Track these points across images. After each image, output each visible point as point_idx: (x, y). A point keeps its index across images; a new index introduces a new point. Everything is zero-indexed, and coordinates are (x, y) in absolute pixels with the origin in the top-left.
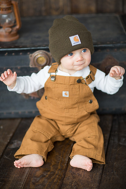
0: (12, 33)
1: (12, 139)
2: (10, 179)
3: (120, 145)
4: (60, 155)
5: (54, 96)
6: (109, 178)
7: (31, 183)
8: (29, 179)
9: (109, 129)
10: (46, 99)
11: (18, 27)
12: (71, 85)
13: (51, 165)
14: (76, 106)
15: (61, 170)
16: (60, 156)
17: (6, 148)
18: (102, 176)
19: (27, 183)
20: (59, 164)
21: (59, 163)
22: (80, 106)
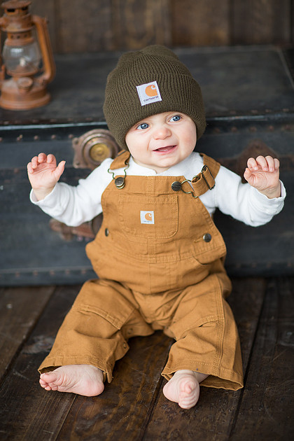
0: (34, 90)
1: (33, 332)
2: (25, 424)
3: (280, 348)
4: (140, 370)
5: (122, 223)
6: (253, 422)
7: (73, 432)
8: (68, 424)
9: (257, 311)
10: (107, 235)
11: (47, 76)
12: (159, 195)
13: (121, 392)
14: (173, 246)
15: (142, 402)
16: (140, 372)
17: (18, 353)
18: (236, 418)
19: (63, 434)
20: (140, 389)
21: (139, 387)
22: (182, 247)
